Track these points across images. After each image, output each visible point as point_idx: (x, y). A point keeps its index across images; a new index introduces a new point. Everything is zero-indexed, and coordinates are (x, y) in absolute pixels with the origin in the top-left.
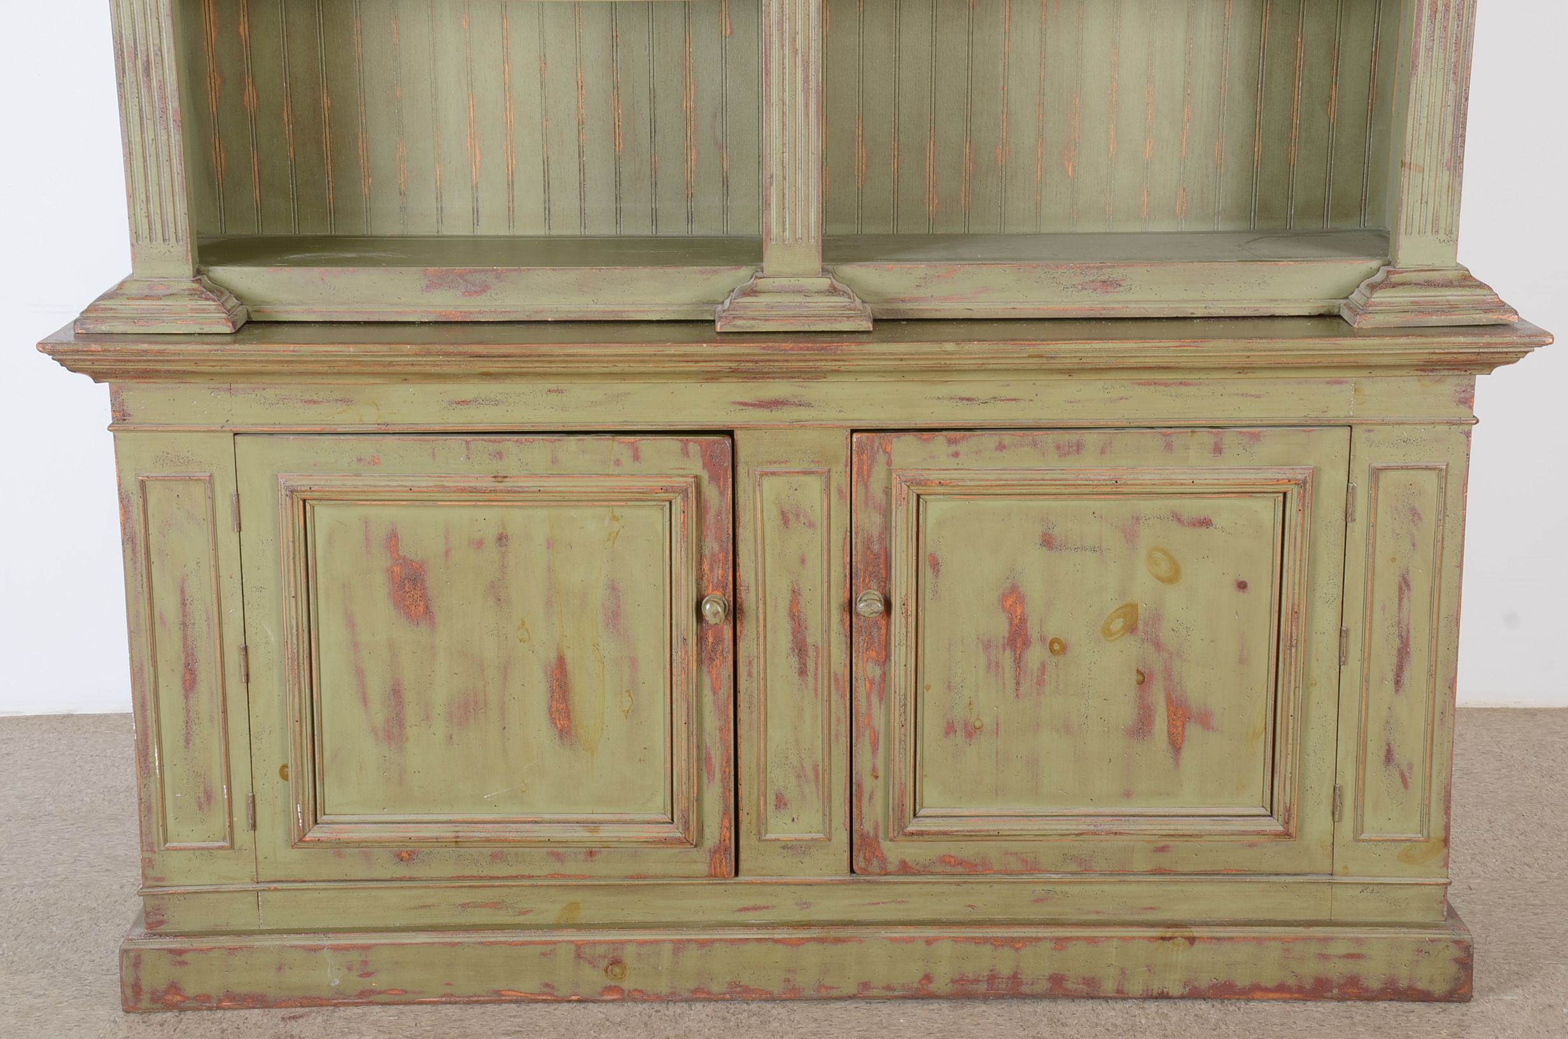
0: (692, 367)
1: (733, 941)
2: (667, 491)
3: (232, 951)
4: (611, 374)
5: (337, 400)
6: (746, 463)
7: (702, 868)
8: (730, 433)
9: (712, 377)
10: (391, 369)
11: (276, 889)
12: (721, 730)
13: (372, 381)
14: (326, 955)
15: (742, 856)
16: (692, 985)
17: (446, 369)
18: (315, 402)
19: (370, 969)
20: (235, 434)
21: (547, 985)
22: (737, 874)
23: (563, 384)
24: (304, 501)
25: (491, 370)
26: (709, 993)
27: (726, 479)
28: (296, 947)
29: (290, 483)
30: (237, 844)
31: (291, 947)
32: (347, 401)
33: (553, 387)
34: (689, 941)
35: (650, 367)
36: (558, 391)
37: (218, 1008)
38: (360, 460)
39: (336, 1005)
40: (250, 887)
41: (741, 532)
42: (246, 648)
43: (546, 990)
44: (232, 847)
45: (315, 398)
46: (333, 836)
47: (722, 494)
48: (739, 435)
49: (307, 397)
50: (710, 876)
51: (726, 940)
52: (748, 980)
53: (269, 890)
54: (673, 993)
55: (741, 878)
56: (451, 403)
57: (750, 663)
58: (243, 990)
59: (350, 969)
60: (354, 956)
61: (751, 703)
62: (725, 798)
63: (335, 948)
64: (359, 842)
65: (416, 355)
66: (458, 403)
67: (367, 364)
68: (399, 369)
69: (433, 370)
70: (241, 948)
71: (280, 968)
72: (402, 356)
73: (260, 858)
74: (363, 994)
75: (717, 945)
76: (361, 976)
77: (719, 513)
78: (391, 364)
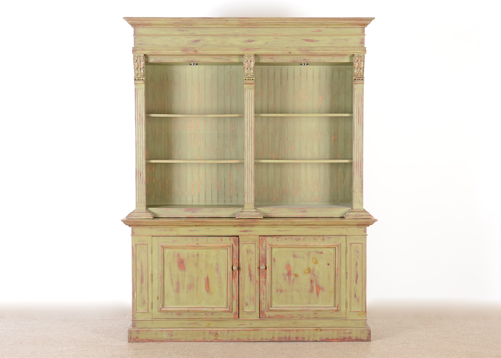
0: (232, 224)
1: (238, 330)
2: (227, 246)
3: (148, 331)
4: (217, 225)
5: (170, 230)
6: (241, 242)
7: (232, 317)
8: (238, 236)
9: (235, 226)
10: (180, 224)
11: (156, 320)
12: (236, 290)
13: (176, 227)
14: (164, 332)
15: (240, 315)
16: (230, 339)
17: (189, 224)
18: (166, 231)
19: (172, 335)
20: (152, 236)
21: (204, 338)
22: (239, 318)
23: (209, 227)
24: (163, 248)
25: (197, 225)
26: (233, 340)
27: (237, 244)
28: (159, 330)
29: (161, 245)
30: (149, 312)
31: (158, 330)
32: (171, 230)
33: (207, 228)
34: (230, 330)
35: (224, 224)
36: (208, 229)
37: (145, 342)
38: (173, 241)
39: (166, 342)
40: (151, 319)
41: (240, 254)
42: (152, 275)
43: (204, 339)
44: (148, 312)
45: (166, 230)
46: (166, 310)
47: (237, 247)
48: (239, 237)
49: (165, 230)
50: (234, 318)
51: (237, 330)
52: (241, 338)
53: (154, 320)
54: (227, 340)
55: (239, 319)
56: (190, 231)
57: (241, 278)
58: (149, 338)
59: (168, 335)
60: (169, 332)
61: (241, 286)
62: (237, 303)
63: (166, 331)
64: (171, 311)
65: (184, 222)
66: (191, 231)
67: (176, 223)
68: (181, 224)
69: (188, 224)
70: (149, 330)
71: (156, 334)
72: (182, 222)
73: (153, 314)
74: (171, 340)
75: (235, 331)
76: (171, 336)
77: (236, 250)
78: (180, 223)
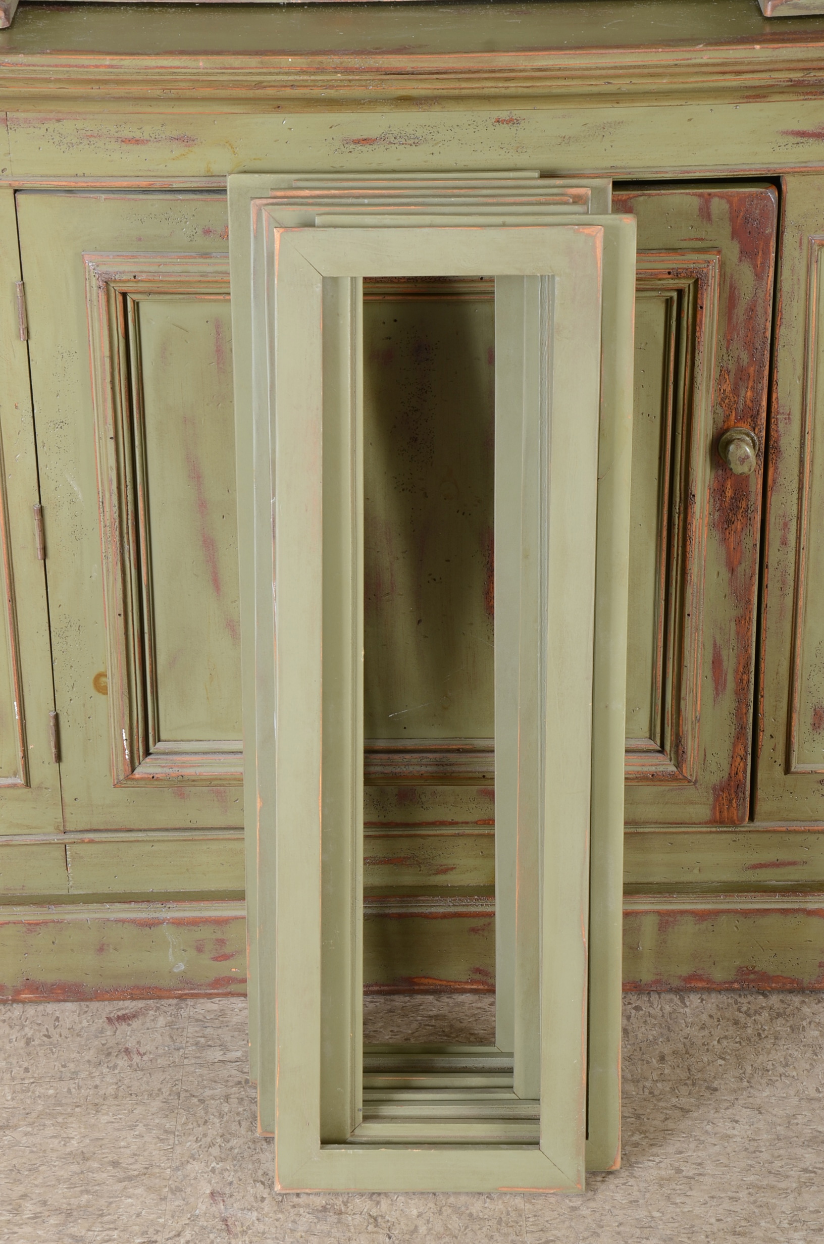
0: (732, 81)
1: (746, 913)
2: (677, 276)
3: (32, 927)
4: (599, 94)
5: (172, 139)
6: (798, 227)
7: (703, 811)
8: (775, 181)
9: (757, 94)
10: (260, 93)
11: (91, 841)
12: (738, 621)
13: (226, 109)
14: (167, 931)
15: (760, 794)
16: (685, 970)
17: (343, 92)
18: (137, 142)
19: (228, 950)
20: (16, 191)
21: (478, 971)
22: (752, 818)
23: (518, 111)
24: (124, 295)
25: (414, 93)
26: (709, 981)
27: (766, 254)
28: (123, 921)
29: (103, 269)
30: (34, 781)
31: (117, 921)
32: (186, 140)
33: (504, 115)
34: (682, 912)
35: (663, 84)
36: (511, 121)
37: (14, 1001)
38: (207, 232)
39: (181, 997)
40: (55, 838)
41: (782, 332)
42: (41, 511)
43: (477, 977)
44: (28, 784)
45: (137, 135)
46: (173, 772)
47: (759, 276)
48: (790, 185)
49: (126, 133)
50: (713, 822)
51: (736, 912)
52: (766, 965)
53: (82, 842)
54: (657, 982)
55: (758, 824)
56: (346, 142)
57: (786, 525)
58: (50, 978)
59: (200, 950)
60: (206, 933)
61: (784, 582)
62: (739, 715)
63: (178, 923)
64: (211, 780)
65: (303, 72)
66: (357, 142)
67: (222, 85)
68: (270, 92)
69: (332, 93)
70: (45, 923)
71: (101, 949)
72: (278, 74)
73: (68, 798)
74: (218, 982)
75: (723, 918)
76: (216, 959)
77: (752, 309)
78: (259, 85)
